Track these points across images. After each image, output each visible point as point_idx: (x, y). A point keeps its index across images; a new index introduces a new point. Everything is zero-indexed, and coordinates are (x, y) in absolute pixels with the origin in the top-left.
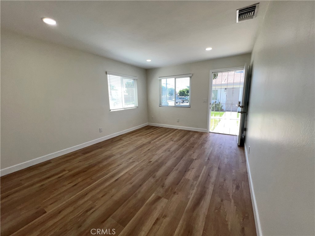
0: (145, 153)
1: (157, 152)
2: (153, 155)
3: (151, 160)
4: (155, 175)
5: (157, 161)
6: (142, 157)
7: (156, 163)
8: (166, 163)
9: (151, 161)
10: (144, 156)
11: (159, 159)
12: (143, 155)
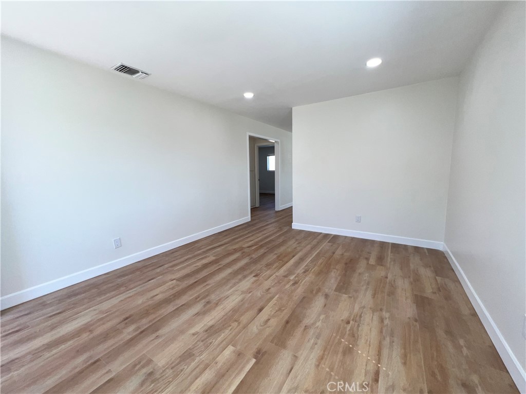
0: (269, 296)
1: (240, 298)
2: (249, 291)
3: (254, 278)
4: (250, 260)
5: (245, 277)
6: (273, 286)
7: (246, 273)
8: (230, 273)
9: (254, 276)
10: (269, 289)
11: (240, 280)
12: (273, 290)
